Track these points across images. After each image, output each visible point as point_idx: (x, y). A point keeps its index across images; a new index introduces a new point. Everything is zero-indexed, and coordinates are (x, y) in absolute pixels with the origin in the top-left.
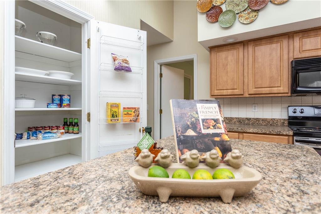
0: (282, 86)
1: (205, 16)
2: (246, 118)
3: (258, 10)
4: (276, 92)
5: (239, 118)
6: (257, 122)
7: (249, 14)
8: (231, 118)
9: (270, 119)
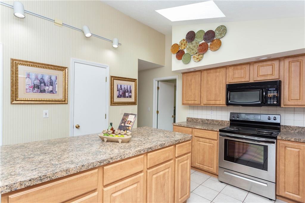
0: (222, 100)
1: (175, 55)
2: (206, 119)
3: (203, 54)
4: (218, 103)
5: (202, 119)
6: (213, 122)
7: (199, 55)
8: (197, 118)
9: (220, 120)
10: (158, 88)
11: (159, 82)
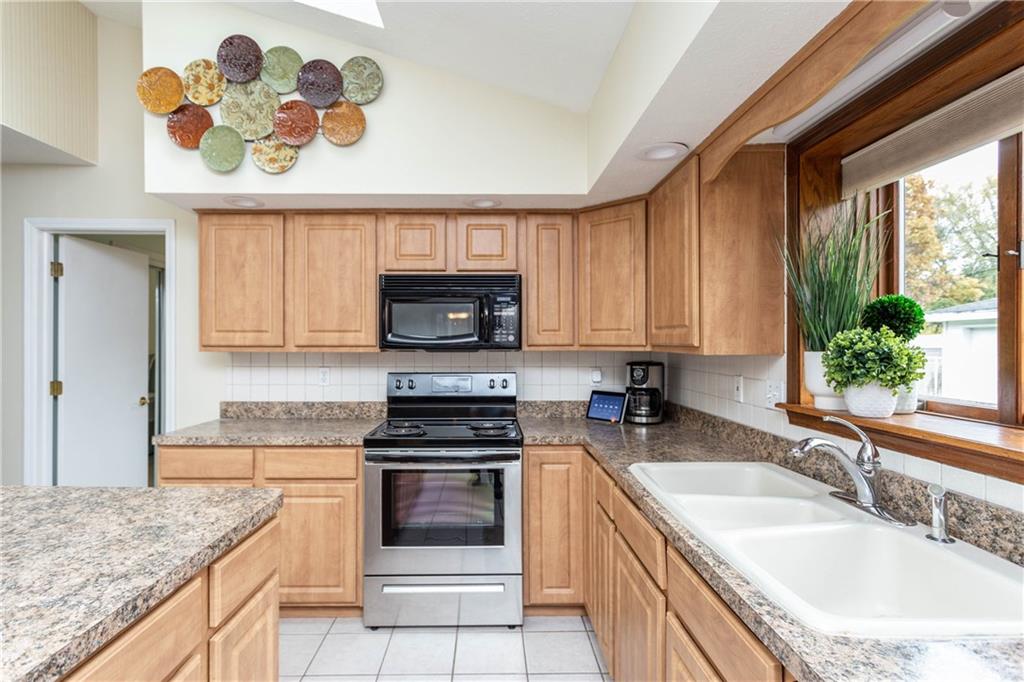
0: (363, 330)
1: (164, 122)
2: (304, 403)
3: (299, 147)
4: (352, 343)
5: (287, 403)
6: (329, 412)
7: (278, 148)
8: (268, 403)
9: (354, 403)
10: (57, 269)
11: (62, 241)
